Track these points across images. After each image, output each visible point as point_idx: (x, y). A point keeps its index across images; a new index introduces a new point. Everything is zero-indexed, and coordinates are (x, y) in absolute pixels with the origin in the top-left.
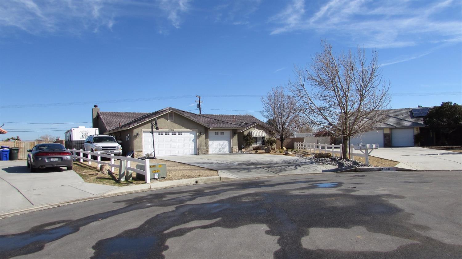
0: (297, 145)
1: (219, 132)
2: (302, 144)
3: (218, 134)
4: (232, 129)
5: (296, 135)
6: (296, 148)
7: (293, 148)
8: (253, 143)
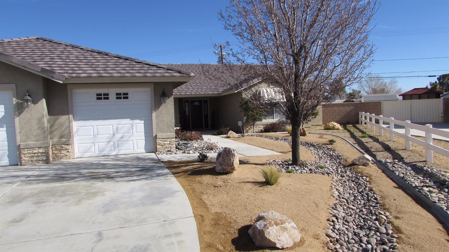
0: (366, 118)
1: (112, 92)
2: (377, 117)
3: (106, 97)
4: (155, 83)
5: (365, 97)
6: (363, 123)
7: (358, 123)
8: (266, 117)
